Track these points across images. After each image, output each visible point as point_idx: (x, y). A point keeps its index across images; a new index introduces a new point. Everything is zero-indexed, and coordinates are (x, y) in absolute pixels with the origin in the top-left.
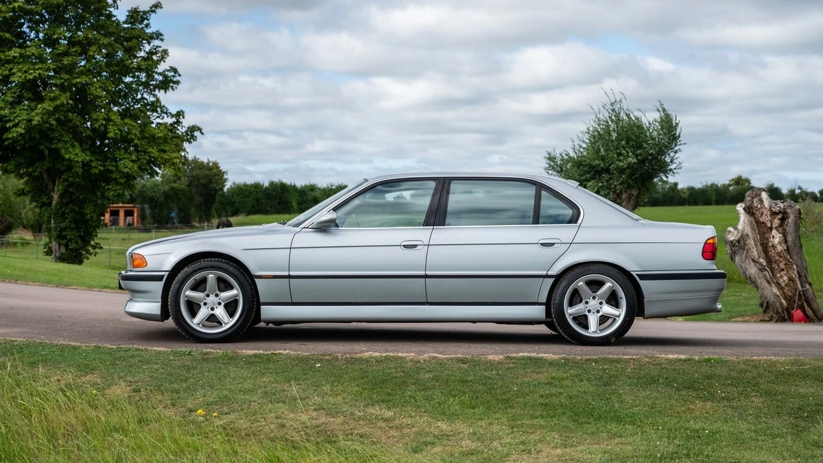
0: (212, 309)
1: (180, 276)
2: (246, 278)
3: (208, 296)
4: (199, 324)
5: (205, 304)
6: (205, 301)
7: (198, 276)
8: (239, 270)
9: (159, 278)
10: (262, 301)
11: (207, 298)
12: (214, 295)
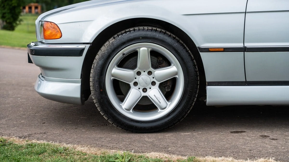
0: (145, 90)
1: (104, 49)
2: (187, 51)
3: (139, 73)
4: (128, 110)
5: (136, 84)
6: (135, 80)
7: (127, 50)
8: (178, 41)
9: (78, 52)
10: (208, 80)
11: (137, 77)
12: (146, 73)
